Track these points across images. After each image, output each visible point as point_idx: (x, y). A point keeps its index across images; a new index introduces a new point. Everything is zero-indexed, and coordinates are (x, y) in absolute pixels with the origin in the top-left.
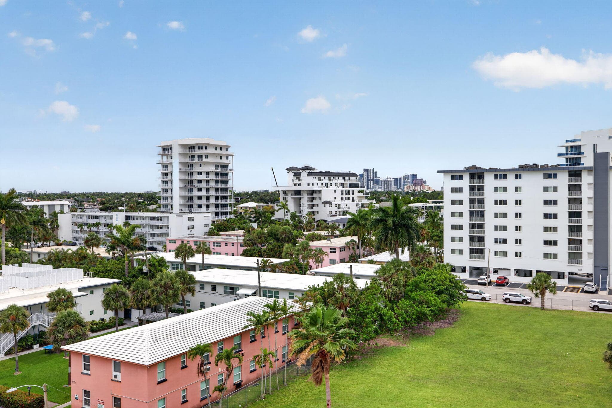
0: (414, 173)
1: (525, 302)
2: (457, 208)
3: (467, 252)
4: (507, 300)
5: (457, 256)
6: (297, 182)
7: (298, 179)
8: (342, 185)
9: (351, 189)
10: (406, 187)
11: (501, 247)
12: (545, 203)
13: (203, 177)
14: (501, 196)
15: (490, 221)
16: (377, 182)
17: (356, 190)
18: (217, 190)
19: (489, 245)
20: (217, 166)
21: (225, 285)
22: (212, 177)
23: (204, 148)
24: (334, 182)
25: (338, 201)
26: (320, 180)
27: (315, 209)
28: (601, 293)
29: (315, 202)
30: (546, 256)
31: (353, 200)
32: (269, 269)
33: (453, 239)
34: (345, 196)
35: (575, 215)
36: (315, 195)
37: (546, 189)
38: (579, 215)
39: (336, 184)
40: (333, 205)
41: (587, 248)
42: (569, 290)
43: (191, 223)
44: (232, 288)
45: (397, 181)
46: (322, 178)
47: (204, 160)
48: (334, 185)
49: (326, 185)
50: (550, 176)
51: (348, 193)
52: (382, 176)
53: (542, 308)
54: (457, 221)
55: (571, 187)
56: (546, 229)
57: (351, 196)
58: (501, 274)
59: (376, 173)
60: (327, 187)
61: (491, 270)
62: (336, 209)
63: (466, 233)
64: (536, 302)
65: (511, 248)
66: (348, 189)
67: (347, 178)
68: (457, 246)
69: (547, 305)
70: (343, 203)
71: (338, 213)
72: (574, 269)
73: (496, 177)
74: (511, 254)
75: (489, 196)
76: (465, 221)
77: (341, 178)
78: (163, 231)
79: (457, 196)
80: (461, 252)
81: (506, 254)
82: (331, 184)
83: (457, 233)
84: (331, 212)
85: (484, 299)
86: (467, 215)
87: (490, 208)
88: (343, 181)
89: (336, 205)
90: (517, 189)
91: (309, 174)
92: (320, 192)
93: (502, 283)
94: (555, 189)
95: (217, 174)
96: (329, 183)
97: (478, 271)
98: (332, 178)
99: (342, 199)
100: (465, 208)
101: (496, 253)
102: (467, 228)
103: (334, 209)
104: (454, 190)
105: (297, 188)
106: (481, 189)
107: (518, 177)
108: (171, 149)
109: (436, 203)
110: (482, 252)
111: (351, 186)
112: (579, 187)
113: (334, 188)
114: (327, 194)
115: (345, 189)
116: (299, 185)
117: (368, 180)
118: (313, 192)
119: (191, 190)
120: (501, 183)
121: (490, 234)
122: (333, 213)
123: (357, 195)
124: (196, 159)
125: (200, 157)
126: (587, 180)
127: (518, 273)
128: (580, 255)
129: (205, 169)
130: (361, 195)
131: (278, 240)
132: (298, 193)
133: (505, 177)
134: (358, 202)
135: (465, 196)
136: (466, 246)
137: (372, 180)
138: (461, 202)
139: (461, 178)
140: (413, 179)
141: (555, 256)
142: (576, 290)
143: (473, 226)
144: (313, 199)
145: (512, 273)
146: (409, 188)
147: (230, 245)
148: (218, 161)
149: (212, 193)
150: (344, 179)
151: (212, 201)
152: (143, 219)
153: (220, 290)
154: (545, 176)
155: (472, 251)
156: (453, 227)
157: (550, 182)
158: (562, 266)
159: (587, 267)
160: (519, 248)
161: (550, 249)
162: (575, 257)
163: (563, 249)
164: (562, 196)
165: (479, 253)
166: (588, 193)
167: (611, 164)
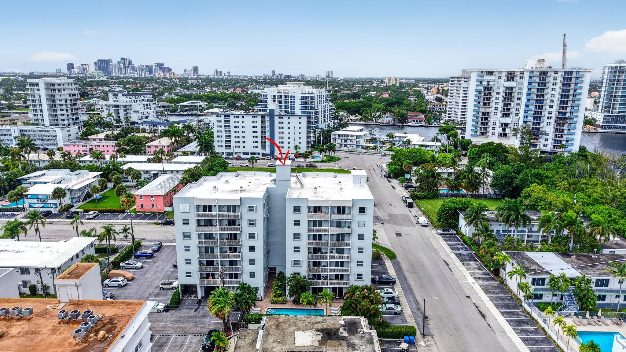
1: (247, 166)
2: (219, 129)
3: (224, 147)
4: (241, 166)
5: (220, 148)
6: (115, 99)
8: (143, 100)
9: (149, 103)
11: (237, 144)
12: (253, 127)
13: (63, 102)
14: (237, 124)
15: (233, 134)
17: (152, 103)
18: (72, 110)
19: (233, 144)
20: (70, 95)
21: (144, 171)
22: (69, 102)
23: (62, 85)
25: (142, 110)
27: (128, 115)
28: (272, 160)
29: (128, 111)
30: (254, 147)
33: (218, 141)
35: (263, 132)
36: (127, 107)
37: (253, 122)
38: (265, 132)
41: (268, 144)
42: (262, 159)
43: (69, 133)
44: (147, 171)
46: (131, 97)
47: (63, 92)
48: (138, 101)
49: (134, 101)
50: (255, 117)
53: (253, 168)
54: (220, 134)
55: (262, 122)
56: (253, 137)
58: (238, 155)
60: (135, 103)
61: (234, 153)
63: (223, 139)
64: (251, 166)
65: (241, 144)
66: (147, 103)
67: (146, 96)
68: (220, 144)
69: (254, 166)
71: (143, 117)
72: (264, 151)
73: (235, 117)
74: (241, 147)
75: (232, 124)
76: (223, 134)
77: (142, 96)
79: (219, 124)
80: (222, 146)
81: (239, 147)
83: (220, 139)
85: (233, 166)
86: (223, 132)
87: (233, 129)
88: (143, 98)
90: (243, 122)
91: (123, 95)
92: (131, 106)
93: (239, 158)
94: (256, 122)
95: (71, 100)
96: (136, 100)
97: (229, 154)
98: (137, 97)
99: (144, 109)
100: (223, 129)
101: (236, 147)
102: (224, 137)
103: (140, 115)
104: (218, 121)
105: (116, 104)
106: (229, 121)
107: (243, 117)
108: (37, 85)
110: (230, 146)
111: (148, 101)
112: (265, 122)
114: (135, 107)
115: (145, 103)
116: (117, 101)
117: (125, 67)
119: (55, 110)
120: (236, 119)
121: (233, 139)
122: (140, 118)
123: (152, 106)
124: (57, 92)
125: (60, 90)
126: (267, 119)
127: (244, 154)
128: (265, 146)
129: (63, 98)
130: (155, 105)
133: (238, 117)
134: (153, 110)
135: (223, 124)
136: (224, 144)
137: (128, 67)
138: (221, 127)
139: (221, 116)
141: (257, 147)
142: (264, 159)
143: (226, 136)
144: (127, 109)
145: (242, 154)
147: (105, 146)
149: (70, 112)
151: (70, 116)
152: (34, 132)
154: (253, 117)
155: (226, 146)
156: (218, 136)
157: (255, 120)
158: (259, 150)
159: (268, 151)
160: (244, 144)
161: (255, 145)
162: (264, 147)
163: (259, 144)
164: (259, 125)
165: (228, 146)
166: (267, 124)
167: (275, 114)
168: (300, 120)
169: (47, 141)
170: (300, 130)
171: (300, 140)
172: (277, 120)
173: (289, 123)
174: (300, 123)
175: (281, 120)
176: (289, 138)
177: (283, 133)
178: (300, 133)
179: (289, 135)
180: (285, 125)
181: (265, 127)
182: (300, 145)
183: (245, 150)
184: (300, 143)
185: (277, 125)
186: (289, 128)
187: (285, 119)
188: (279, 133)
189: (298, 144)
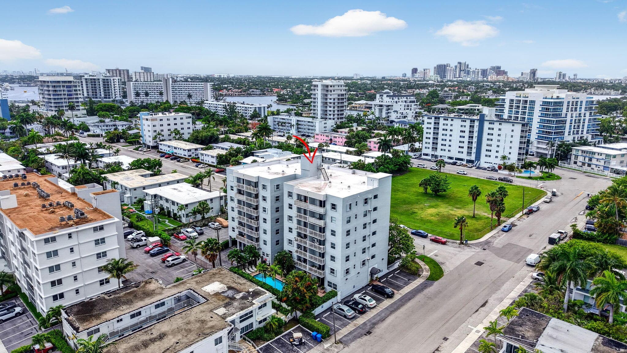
2: (429, 131)
3: (431, 148)
5: (427, 149)
11: (443, 147)
12: (461, 131)
14: (445, 127)
15: (440, 137)
19: (439, 147)
28: (473, 168)
30: (459, 152)
33: (426, 143)
37: (462, 126)
38: (472, 137)
41: (474, 150)
42: (466, 166)
50: (464, 121)
55: (471, 126)
56: (460, 142)
58: (442, 158)
61: (439, 156)
63: (431, 141)
65: (447, 148)
68: (427, 145)
72: (469, 158)
73: (444, 119)
74: (447, 150)
75: (441, 127)
76: (431, 136)
79: (429, 126)
80: (429, 148)
81: (445, 150)
83: (428, 141)
86: (432, 134)
87: (441, 132)
90: (451, 125)
94: (465, 126)
97: (434, 156)
100: (432, 131)
101: (441, 150)
102: (431, 139)
104: (428, 123)
106: (438, 124)
107: (452, 120)
108: (317, 86)
110: (436, 148)
112: (473, 126)
120: (446, 122)
121: (440, 142)
126: (477, 124)
127: (449, 158)
128: (471, 153)
133: (447, 120)
135: (432, 126)
136: (431, 146)
138: (431, 128)
139: (431, 118)
141: (462, 153)
143: (434, 138)
145: (446, 158)
154: (462, 121)
155: (433, 148)
156: (426, 138)
157: (464, 123)
158: (465, 156)
159: (473, 157)
160: (450, 148)
161: (461, 150)
162: (469, 153)
163: (465, 150)
164: (467, 129)
165: (435, 149)
166: (476, 129)
167: (486, 119)
168: (513, 128)
170: (512, 139)
171: (510, 151)
172: (486, 125)
173: (500, 130)
174: (512, 131)
175: (491, 126)
176: (498, 146)
177: (492, 140)
178: (511, 142)
179: (498, 144)
180: (495, 132)
181: (473, 132)
182: (509, 156)
183: (450, 155)
184: (510, 153)
185: (486, 131)
186: (499, 135)
187: (496, 126)
188: (488, 140)
189: (507, 155)
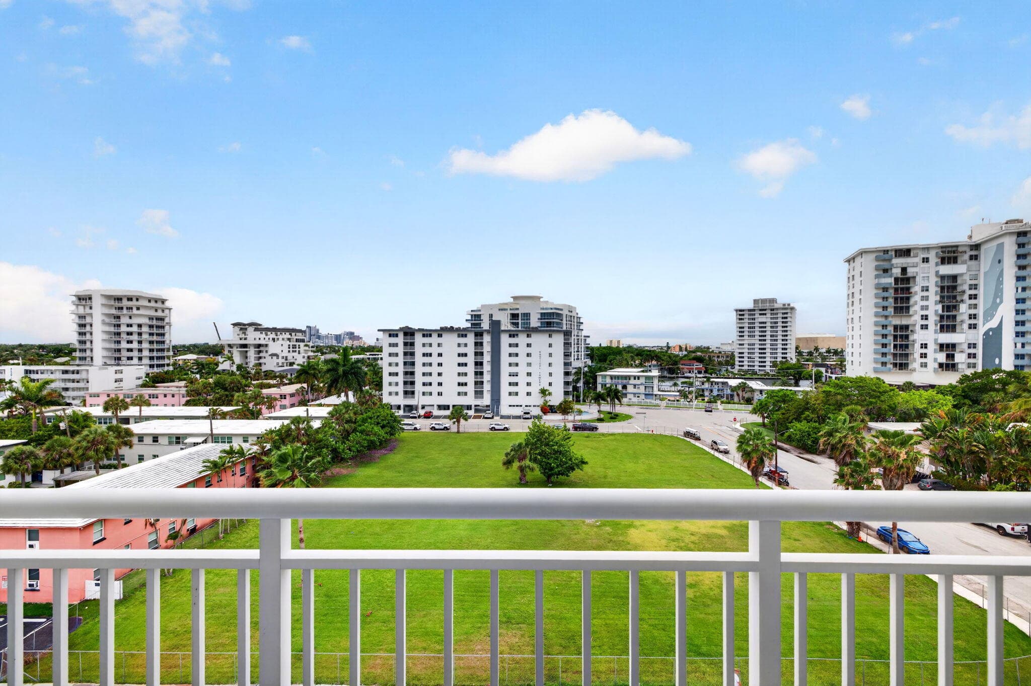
0: (353, 331)
1: (446, 429)
2: (393, 360)
3: (401, 394)
4: (433, 428)
5: (394, 397)
6: (243, 336)
7: (245, 333)
8: (289, 339)
9: (297, 344)
10: (345, 342)
11: (427, 389)
12: (459, 355)
13: (135, 329)
14: (427, 350)
15: (419, 369)
16: (319, 337)
17: (302, 344)
18: (151, 342)
19: (419, 388)
20: (151, 318)
21: (170, 436)
22: (145, 329)
23: (134, 300)
24: (281, 337)
25: (285, 354)
26: (267, 335)
27: (262, 361)
28: (495, 418)
29: (261, 355)
30: (459, 394)
31: (299, 353)
32: (219, 417)
33: (390, 384)
34: (291, 349)
35: (479, 364)
36: (261, 349)
38: (481, 364)
39: (283, 339)
40: (280, 357)
41: (487, 387)
42: (475, 417)
43: (119, 376)
44: (178, 438)
45: (338, 338)
46: (269, 333)
47: (135, 311)
48: (281, 339)
49: (274, 339)
50: (462, 336)
51: (294, 347)
52: (323, 332)
53: (458, 432)
54: (393, 369)
55: (476, 344)
56: (459, 374)
57: (297, 349)
58: (427, 409)
59: (318, 330)
60: (274, 341)
61: (420, 407)
62: (283, 361)
63: (400, 379)
64: (454, 428)
65: (435, 389)
66: (295, 343)
67: (293, 334)
68: (393, 389)
69: (461, 430)
70: (290, 356)
71: (285, 364)
72: (478, 402)
73: (424, 336)
74: (435, 394)
75: (419, 350)
76: (400, 369)
77: (287, 334)
78: (81, 385)
79: (393, 350)
80: (397, 394)
81: (431, 394)
82: (278, 339)
83: (394, 379)
84: (278, 364)
85: (415, 429)
86: (401, 365)
87: (419, 359)
88: (289, 337)
89: (283, 358)
90: (439, 345)
91: (256, 330)
92: (266, 345)
93: (428, 416)
94: (466, 345)
95: (151, 326)
96: (276, 337)
97: (410, 408)
98: (279, 333)
99: (289, 351)
100: (400, 359)
101: (424, 394)
102: (401, 375)
103: (281, 361)
104: (390, 345)
105: (243, 342)
106: (412, 344)
107: (440, 336)
108: (90, 298)
109: (373, 355)
110: (413, 393)
111: (297, 340)
112: (481, 344)
113: (280, 342)
114: (274, 348)
115: (291, 344)
116: (245, 339)
117: (311, 335)
118: (259, 346)
119: (119, 342)
120: (427, 340)
121: (419, 379)
122: (280, 364)
123: (303, 348)
124: (125, 311)
125: (129, 309)
126: (487, 339)
127: (440, 407)
128: (482, 393)
129: (135, 321)
130: (307, 348)
131: (226, 389)
132: (245, 346)
133: (430, 335)
134: (304, 355)
135: (400, 349)
136: (401, 389)
137: (314, 335)
138: (397, 355)
139: (397, 335)
140: (351, 336)
141: (466, 394)
142: (479, 417)
143: (406, 373)
144: (260, 352)
145: (436, 407)
146: (347, 343)
147: (169, 397)
148: (152, 313)
149: (145, 345)
150: (291, 334)
151: (146, 353)
152: (52, 373)
153: (163, 441)
154: (459, 336)
155: (406, 393)
156: (390, 374)
157: (462, 340)
158: (470, 400)
159: (486, 400)
160: (440, 389)
161: (462, 389)
162: (479, 394)
163: (471, 389)
164: (471, 350)
165: (409, 393)
166: (487, 348)
167: (503, 328)
168: (550, 340)
169: (73, 389)
170: (550, 360)
171: (550, 380)
172: (505, 340)
173: (529, 345)
174: (550, 345)
175: (513, 341)
176: (529, 374)
177: (517, 365)
178: (550, 365)
179: (529, 370)
180: (522, 350)
181: (482, 354)
182: (551, 389)
183: (442, 401)
184: (550, 384)
185: (505, 350)
186: (528, 355)
187: (522, 339)
188: (510, 365)
189: (547, 387)
